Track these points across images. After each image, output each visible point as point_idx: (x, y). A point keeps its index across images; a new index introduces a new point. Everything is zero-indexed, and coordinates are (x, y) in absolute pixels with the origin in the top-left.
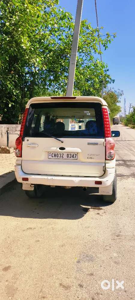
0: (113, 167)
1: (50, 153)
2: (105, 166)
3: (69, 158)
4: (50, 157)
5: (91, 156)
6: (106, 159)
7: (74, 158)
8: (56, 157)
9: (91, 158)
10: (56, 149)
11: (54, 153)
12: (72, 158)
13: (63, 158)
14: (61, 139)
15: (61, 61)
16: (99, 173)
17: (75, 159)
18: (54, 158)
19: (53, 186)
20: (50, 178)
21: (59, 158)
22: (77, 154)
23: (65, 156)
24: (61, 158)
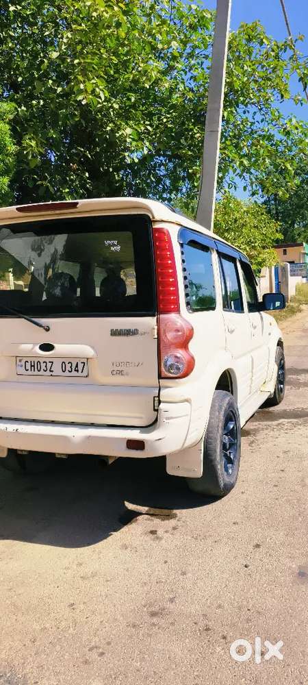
0: (183, 398)
1: (20, 361)
2: (159, 396)
3: (67, 373)
4: (22, 371)
5: (120, 369)
6: (160, 377)
7: (79, 374)
8: (36, 369)
9: (121, 373)
10: (33, 349)
11: (29, 359)
12: (74, 373)
13: (53, 374)
14: (44, 321)
15: (192, 130)
16: (143, 416)
17: (82, 375)
18: (29, 373)
19: (22, 451)
20: (12, 430)
21: (42, 372)
22: (85, 361)
23: (57, 369)
24: (48, 373)
